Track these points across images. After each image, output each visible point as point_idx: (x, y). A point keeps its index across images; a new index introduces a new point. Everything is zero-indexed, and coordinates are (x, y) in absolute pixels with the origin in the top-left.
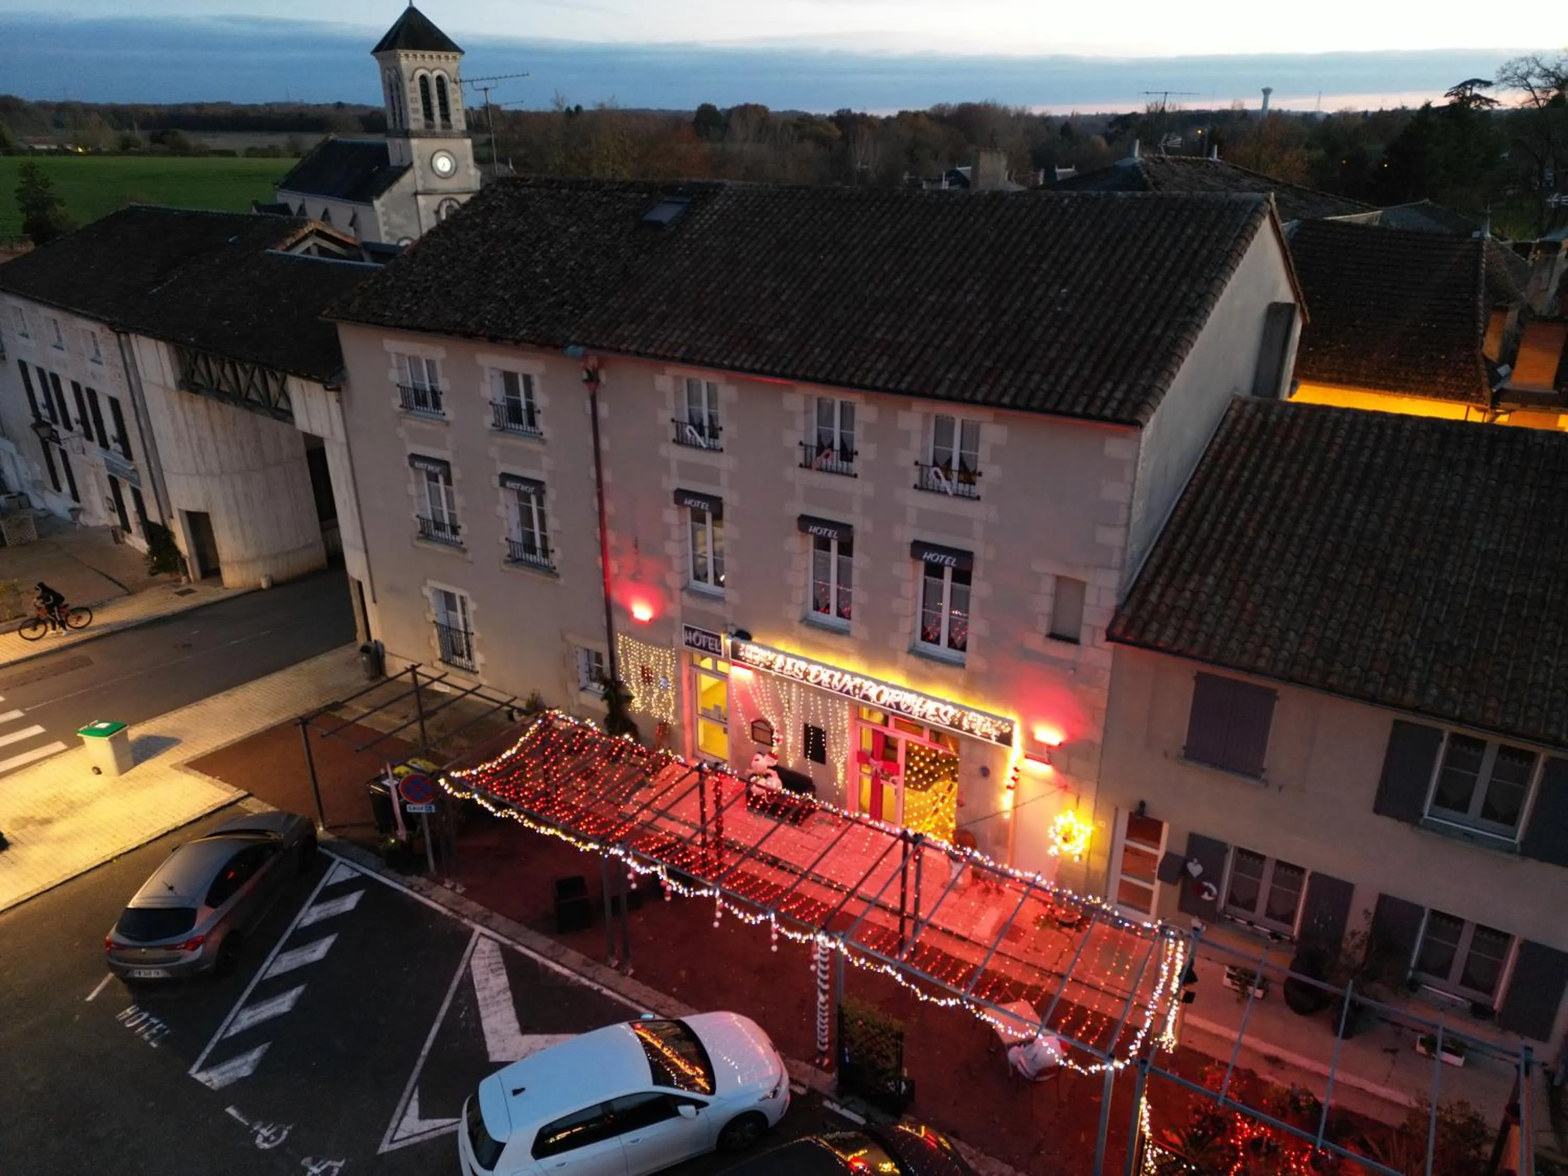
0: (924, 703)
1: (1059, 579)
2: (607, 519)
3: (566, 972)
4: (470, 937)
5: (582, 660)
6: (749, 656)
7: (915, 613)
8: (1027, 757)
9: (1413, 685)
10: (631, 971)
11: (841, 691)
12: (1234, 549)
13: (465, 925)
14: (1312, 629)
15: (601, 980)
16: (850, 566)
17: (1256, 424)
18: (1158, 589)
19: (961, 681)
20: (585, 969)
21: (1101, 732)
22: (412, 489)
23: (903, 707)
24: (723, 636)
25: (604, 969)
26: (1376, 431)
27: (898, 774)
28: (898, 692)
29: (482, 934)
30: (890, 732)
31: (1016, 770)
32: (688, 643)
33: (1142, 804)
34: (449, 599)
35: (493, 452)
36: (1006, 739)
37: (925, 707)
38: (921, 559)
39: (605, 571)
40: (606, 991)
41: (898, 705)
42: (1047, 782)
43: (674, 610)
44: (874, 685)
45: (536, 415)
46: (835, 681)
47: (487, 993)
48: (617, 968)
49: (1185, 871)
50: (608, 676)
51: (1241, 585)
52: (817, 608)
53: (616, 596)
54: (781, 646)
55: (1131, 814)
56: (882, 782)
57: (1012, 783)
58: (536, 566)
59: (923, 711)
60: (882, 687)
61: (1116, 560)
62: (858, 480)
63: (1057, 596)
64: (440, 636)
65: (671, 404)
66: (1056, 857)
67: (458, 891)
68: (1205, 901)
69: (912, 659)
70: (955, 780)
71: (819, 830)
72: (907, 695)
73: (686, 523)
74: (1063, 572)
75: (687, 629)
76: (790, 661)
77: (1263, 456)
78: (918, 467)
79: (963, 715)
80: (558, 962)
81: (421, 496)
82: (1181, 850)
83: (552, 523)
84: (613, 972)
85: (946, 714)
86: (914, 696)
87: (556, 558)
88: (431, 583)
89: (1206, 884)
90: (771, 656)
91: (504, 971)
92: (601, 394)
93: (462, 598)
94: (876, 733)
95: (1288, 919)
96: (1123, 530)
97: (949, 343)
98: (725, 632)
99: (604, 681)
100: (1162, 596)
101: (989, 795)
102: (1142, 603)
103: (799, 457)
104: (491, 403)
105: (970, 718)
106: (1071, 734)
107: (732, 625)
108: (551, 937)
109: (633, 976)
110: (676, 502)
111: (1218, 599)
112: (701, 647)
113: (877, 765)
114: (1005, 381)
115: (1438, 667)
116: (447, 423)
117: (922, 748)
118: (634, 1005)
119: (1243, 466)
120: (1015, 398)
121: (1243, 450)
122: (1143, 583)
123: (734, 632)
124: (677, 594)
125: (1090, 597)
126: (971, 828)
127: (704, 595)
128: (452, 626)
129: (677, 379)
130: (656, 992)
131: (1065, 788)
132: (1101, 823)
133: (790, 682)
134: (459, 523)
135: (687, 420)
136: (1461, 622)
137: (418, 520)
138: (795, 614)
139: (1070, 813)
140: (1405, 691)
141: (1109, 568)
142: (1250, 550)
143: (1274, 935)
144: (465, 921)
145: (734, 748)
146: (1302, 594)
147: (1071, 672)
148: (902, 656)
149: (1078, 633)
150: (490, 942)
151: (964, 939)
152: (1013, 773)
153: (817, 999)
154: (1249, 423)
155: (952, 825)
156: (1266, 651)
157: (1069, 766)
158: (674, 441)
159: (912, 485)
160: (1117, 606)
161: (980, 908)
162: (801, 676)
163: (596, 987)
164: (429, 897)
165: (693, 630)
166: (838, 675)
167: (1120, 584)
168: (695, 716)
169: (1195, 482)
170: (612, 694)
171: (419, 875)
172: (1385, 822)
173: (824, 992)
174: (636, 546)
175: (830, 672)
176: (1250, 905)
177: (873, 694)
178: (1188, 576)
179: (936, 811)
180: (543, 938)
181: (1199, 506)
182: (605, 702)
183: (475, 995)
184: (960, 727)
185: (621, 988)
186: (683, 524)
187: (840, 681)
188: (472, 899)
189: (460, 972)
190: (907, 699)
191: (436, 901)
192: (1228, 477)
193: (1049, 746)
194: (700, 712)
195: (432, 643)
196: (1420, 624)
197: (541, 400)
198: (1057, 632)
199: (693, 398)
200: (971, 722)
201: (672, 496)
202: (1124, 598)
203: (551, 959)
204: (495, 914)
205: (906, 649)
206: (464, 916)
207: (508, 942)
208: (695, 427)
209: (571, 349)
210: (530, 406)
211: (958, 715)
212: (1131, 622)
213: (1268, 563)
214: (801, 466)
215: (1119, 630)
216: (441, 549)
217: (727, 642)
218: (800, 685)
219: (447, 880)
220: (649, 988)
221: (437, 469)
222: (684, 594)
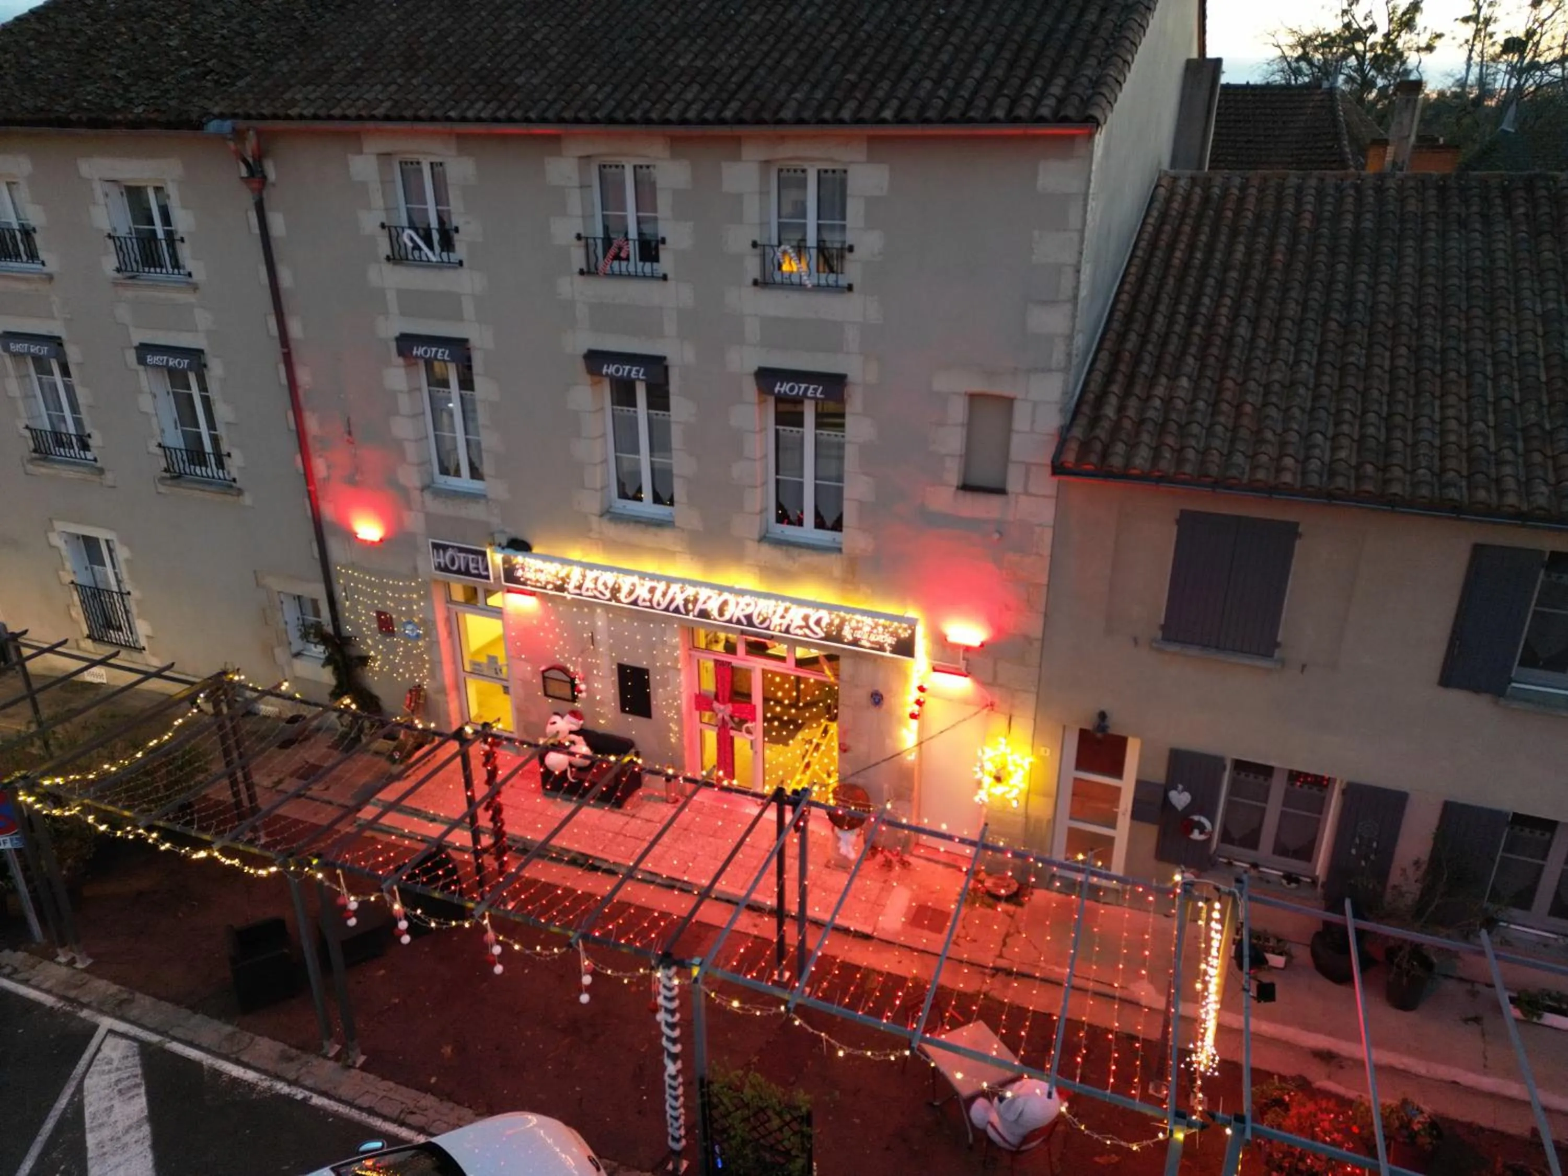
0: (787, 610)
1: (973, 397)
2: (301, 392)
3: (250, 1076)
4: (91, 1036)
5: (291, 614)
6: (530, 575)
7: (765, 483)
8: (935, 670)
9: (1510, 483)
10: (362, 1059)
11: (667, 609)
12: (1206, 343)
13: (83, 1020)
14: (1345, 428)
15: (309, 1082)
16: (667, 425)
17: (1196, 199)
18: (1113, 400)
19: (837, 572)
20: (282, 1067)
21: (1042, 617)
22: (13, 387)
23: (756, 621)
24: (489, 551)
25: (316, 1061)
26: (1352, 192)
27: (754, 719)
28: (748, 599)
29: (111, 1032)
30: (740, 660)
31: (921, 689)
32: (439, 568)
33: (1103, 716)
34: (91, 544)
35: (123, 313)
36: (905, 648)
37: (789, 616)
38: (771, 392)
39: (308, 474)
40: (317, 1100)
41: (749, 617)
42: (966, 702)
43: (414, 522)
44: (714, 593)
45: (178, 245)
46: (658, 596)
47: (106, 1133)
48: (337, 1058)
49: (1166, 803)
50: (329, 629)
51: (1229, 384)
52: (623, 495)
53: (328, 511)
54: (575, 554)
55: (1083, 732)
56: (733, 733)
57: (916, 708)
58: (208, 482)
59: (785, 622)
60: (726, 596)
61: (1058, 356)
62: (671, 284)
63: (970, 425)
64: (82, 602)
65: (378, 201)
66: (984, 804)
67: (79, 965)
68: (1196, 842)
69: (765, 548)
70: (833, 718)
71: (647, 811)
72: (762, 603)
73: (419, 389)
74: (978, 387)
75: (436, 546)
76: (591, 575)
77: (1215, 233)
78: (758, 251)
79: (843, 622)
80: (238, 1062)
81: (28, 396)
82: (1159, 775)
83: (222, 411)
84: (331, 1064)
85: (818, 623)
86: (772, 602)
87: (235, 465)
88: (59, 525)
89: (1196, 818)
90: (563, 571)
91: (142, 1090)
92: (271, 197)
93: (107, 541)
94: (720, 665)
95: (1306, 853)
96: (1068, 307)
97: (789, 62)
98: (491, 545)
99: (324, 639)
100: (1121, 409)
101: (884, 732)
102: (1095, 421)
103: (578, 258)
104: (110, 236)
105: (854, 624)
106: (999, 630)
107: (503, 532)
108: (228, 1022)
109: (363, 1068)
110: (401, 353)
111: (1201, 405)
112: (459, 572)
113: (724, 710)
114: (880, 94)
115: (1537, 458)
116: (50, 278)
117: (785, 677)
118: (364, 1117)
119: (1191, 248)
120: (899, 110)
121: (1187, 229)
122: (1091, 397)
123: (504, 543)
124: (416, 495)
125: (1021, 415)
126: (860, 781)
127: (454, 494)
128: (101, 586)
129: (385, 157)
130: (403, 1089)
131: (991, 706)
132: (1045, 751)
133: (591, 606)
134: (88, 430)
135: (405, 222)
136: (1545, 401)
137: (27, 433)
138: (591, 504)
139: (1001, 740)
140: (1502, 493)
141: (1050, 370)
142: (1229, 342)
143: (1290, 878)
144: (85, 1014)
145: (520, 712)
146: (1317, 385)
147: (996, 536)
148: (751, 546)
149: (1004, 480)
150: (124, 1042)
151: (867, 937)
152: (918, 695)
153: (664, 1068)
154: (1187, 200)
155: (833, 782)
156: (1288, 462)
157: (995, 677)
158: (388, 258)
159: (750, 281)
160: (1062, 427)
161: (882, 889)
162: (608, 594)
163: (300, 1094)
164: (26, 982)
165: (445, 548)
166: (661, 586)
167: (1065, 393)
168: (462, 674)
169: (1133, 270)
170: (338, 657)
171: (15, 949)
172: (1457, 698)
173: (674, 1057)
174: (350, 433)
175: (648, 584)
176: (1251, 841)
177: (713, 607)
178: (1152, 382)
179: (808, 766)
180: (216, 1024)
181: (1145, 297)
182: (329, 669)
183: (84, 1142)
184: (839, 639)
185: (343, 1092)
186: (414, 390)
187: (664, 594)
188: (101, 977)
189: (62, 1102)
190: (763, 607)
191: (37, 988)
192: (1176, 262)
193: (968, 649)
194: (468, 668)
195: (74, 614)
196: (1490, 408)
197: (182, 221)
198: (975, 481)
199: (413, 192)
200: (854, 629)
201: (393, 345)
202: (1069, 415)
203: (227, 1058)
204: (138, 995)
205: (757, 537)
206: (83, 1006)
207: (154, 1038)
208: (416, 230)
209: (213, 126)
210: (170, 235)
211: (837, 622)
212: (1085, 447)
213: (1259, 353)
214: (582, 272)
215: (1070, 457)
216: (68, 473)
217: (496, 558)
218: (607, 608)
219: (59, 951)
220: (391, 1084)
221: (44, 350)
222: (428, 496)
